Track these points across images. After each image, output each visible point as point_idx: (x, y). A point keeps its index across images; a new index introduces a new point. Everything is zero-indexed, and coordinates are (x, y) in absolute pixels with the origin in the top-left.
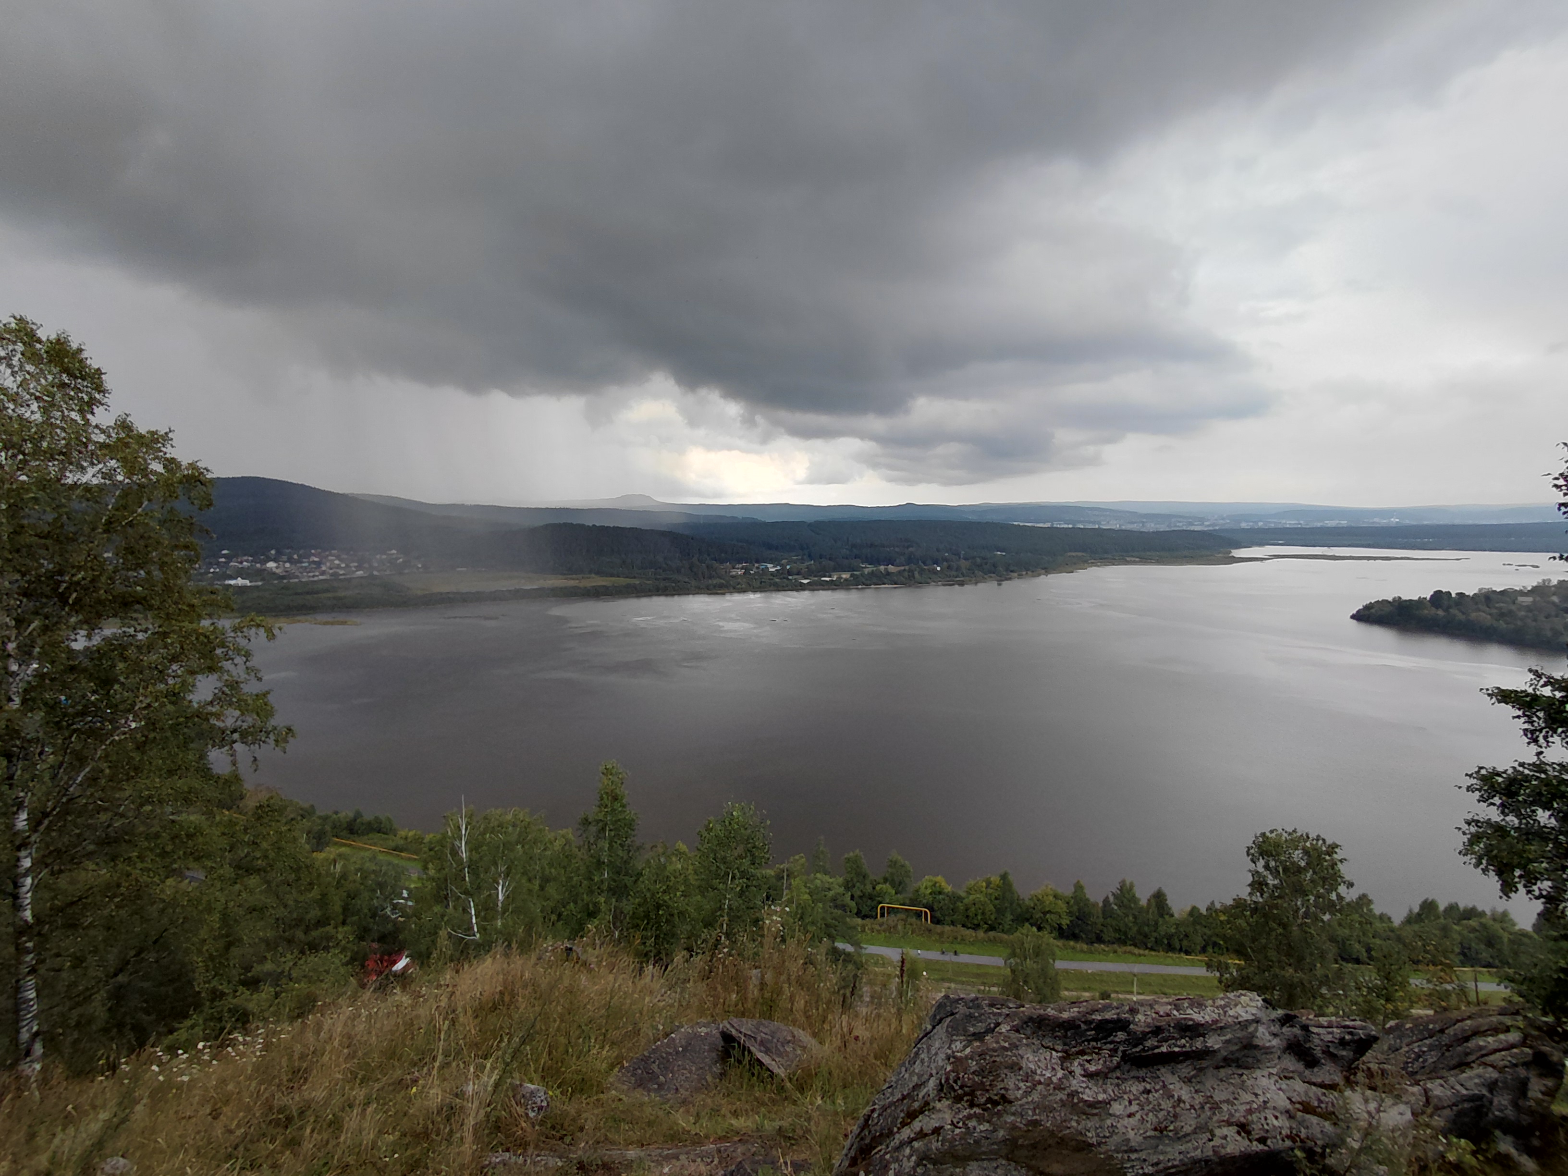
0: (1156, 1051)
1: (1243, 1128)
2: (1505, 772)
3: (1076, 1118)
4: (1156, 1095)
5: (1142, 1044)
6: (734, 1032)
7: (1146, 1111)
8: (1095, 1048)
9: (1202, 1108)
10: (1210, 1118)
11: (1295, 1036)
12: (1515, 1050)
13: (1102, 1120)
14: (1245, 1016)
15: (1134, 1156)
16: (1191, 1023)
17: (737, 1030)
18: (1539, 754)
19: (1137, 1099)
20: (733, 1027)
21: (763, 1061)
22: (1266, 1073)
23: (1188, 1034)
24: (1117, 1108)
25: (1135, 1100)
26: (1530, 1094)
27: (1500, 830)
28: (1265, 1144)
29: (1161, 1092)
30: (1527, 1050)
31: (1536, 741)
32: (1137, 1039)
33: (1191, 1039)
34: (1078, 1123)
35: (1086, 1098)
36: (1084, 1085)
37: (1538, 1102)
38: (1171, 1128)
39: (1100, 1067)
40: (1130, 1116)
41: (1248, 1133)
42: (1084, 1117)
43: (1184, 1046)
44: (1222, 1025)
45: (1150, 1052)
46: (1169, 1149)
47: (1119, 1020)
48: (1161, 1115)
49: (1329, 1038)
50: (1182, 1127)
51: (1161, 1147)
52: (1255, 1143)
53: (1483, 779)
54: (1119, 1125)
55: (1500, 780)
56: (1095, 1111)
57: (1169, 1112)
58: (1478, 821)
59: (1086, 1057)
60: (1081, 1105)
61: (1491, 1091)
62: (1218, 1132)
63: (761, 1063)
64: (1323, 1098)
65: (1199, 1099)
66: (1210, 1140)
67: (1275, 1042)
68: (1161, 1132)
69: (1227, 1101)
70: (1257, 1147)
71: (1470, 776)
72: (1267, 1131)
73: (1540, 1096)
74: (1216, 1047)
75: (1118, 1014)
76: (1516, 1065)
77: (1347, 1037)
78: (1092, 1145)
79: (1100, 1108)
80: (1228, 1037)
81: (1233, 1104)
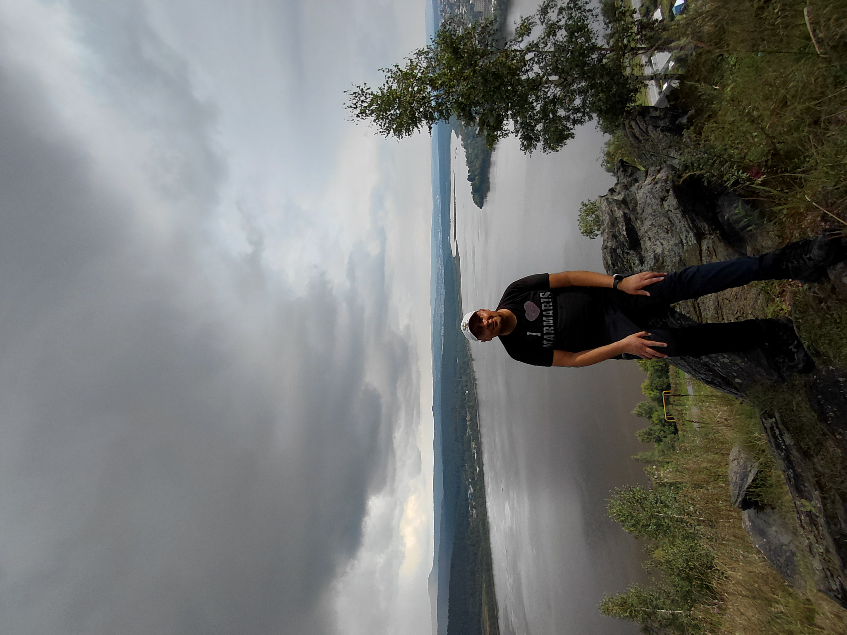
0: (626, 236)
1: (663, 199)
2: (522, 141)
3: (666, 267)
4: (650, 235)
5: (623, 242)
6: (740, 499)
7: (659, 238)
8: (627, 262)
9: (654, 215)
10: (660, 212)
11: (621, 187)
12: (638, 122)
13: (666, 256)
14: (605, 203)
15: (684, 241)
16: (610, 223)
17: (738, 498)
18: (512, 133)
19: (653, 242)
20: (736, 501)
21: (752, 478)
22: (637, 195)
23: (616, 224)
24: (659, 250)
25: (653, 243)
26: (658, 115)
27: (546, 140)
28: (669, 190)
29: (649, 233)
30: (637, 118)
31: (507, 134)
32: (621, 245)
33: (618, 223)
34: (669, 266)
35: (653, 263)
36: (646, 264)
37: (661, 112)
38: (666, 227)
39: (636, 259)
40: (662, 244)
41: (665, 197)
42: (665, 263)
43: (622, 225)
44: (610, 212)
45: (627, 239)
46: (679, 227)
47: (611, 252)
48: (660, 231)
49: (623, 176)
50: (665, 222)
51: (677, 230)
52: (669, 194)
53: (526, 149)
54: (668, 248)
55: (525, 143)
56: (661, 258)
57: (658, 228)
58: (544, 148)
59: (632, 265)
60: (657, 265)
61: (658, 127)
62: (667, 209)
63: (754, 480)
64: (651, 175)
65: (650, 217)
66: (671, 211)
67: (623, 193)
68: (669, 230)
69: (652, 207)
70: (671, 193)
71: (525, 153)
72: (663, 190)
73: (658, 112)
74: (621, 213)
75: (608, 253)
76: (645, 121)
77: (621, 170)
78: (680, 259)
79: (659, 256)
80: (616, 208)
81: (653, 205)
